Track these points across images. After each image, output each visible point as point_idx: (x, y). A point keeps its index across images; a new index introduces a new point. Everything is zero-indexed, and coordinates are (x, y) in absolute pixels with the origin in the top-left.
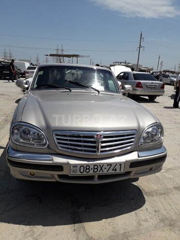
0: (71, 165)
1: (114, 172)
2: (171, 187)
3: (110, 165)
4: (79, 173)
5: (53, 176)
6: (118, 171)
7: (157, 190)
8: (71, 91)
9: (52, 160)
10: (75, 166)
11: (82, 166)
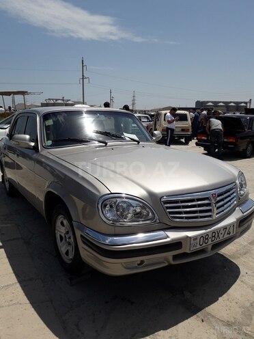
0: (190, 238)
1: (228, 236)
2: (246, 243)
3: (225, 228)
4: (199, 246)
5: (166, 259)
6: (231, 234)
7: (237, 251)
8: (106, 144)
9: (168, 237)
10: (195, 238)
11: (202, 236)
